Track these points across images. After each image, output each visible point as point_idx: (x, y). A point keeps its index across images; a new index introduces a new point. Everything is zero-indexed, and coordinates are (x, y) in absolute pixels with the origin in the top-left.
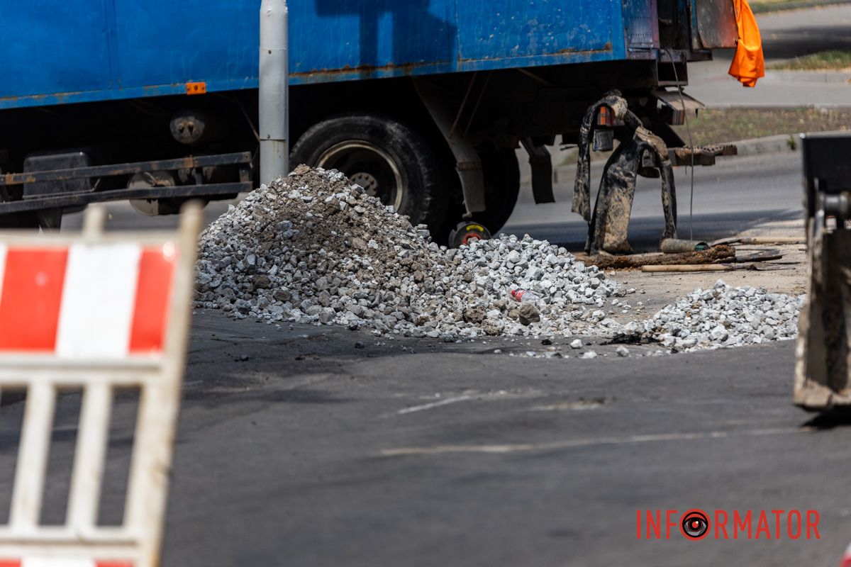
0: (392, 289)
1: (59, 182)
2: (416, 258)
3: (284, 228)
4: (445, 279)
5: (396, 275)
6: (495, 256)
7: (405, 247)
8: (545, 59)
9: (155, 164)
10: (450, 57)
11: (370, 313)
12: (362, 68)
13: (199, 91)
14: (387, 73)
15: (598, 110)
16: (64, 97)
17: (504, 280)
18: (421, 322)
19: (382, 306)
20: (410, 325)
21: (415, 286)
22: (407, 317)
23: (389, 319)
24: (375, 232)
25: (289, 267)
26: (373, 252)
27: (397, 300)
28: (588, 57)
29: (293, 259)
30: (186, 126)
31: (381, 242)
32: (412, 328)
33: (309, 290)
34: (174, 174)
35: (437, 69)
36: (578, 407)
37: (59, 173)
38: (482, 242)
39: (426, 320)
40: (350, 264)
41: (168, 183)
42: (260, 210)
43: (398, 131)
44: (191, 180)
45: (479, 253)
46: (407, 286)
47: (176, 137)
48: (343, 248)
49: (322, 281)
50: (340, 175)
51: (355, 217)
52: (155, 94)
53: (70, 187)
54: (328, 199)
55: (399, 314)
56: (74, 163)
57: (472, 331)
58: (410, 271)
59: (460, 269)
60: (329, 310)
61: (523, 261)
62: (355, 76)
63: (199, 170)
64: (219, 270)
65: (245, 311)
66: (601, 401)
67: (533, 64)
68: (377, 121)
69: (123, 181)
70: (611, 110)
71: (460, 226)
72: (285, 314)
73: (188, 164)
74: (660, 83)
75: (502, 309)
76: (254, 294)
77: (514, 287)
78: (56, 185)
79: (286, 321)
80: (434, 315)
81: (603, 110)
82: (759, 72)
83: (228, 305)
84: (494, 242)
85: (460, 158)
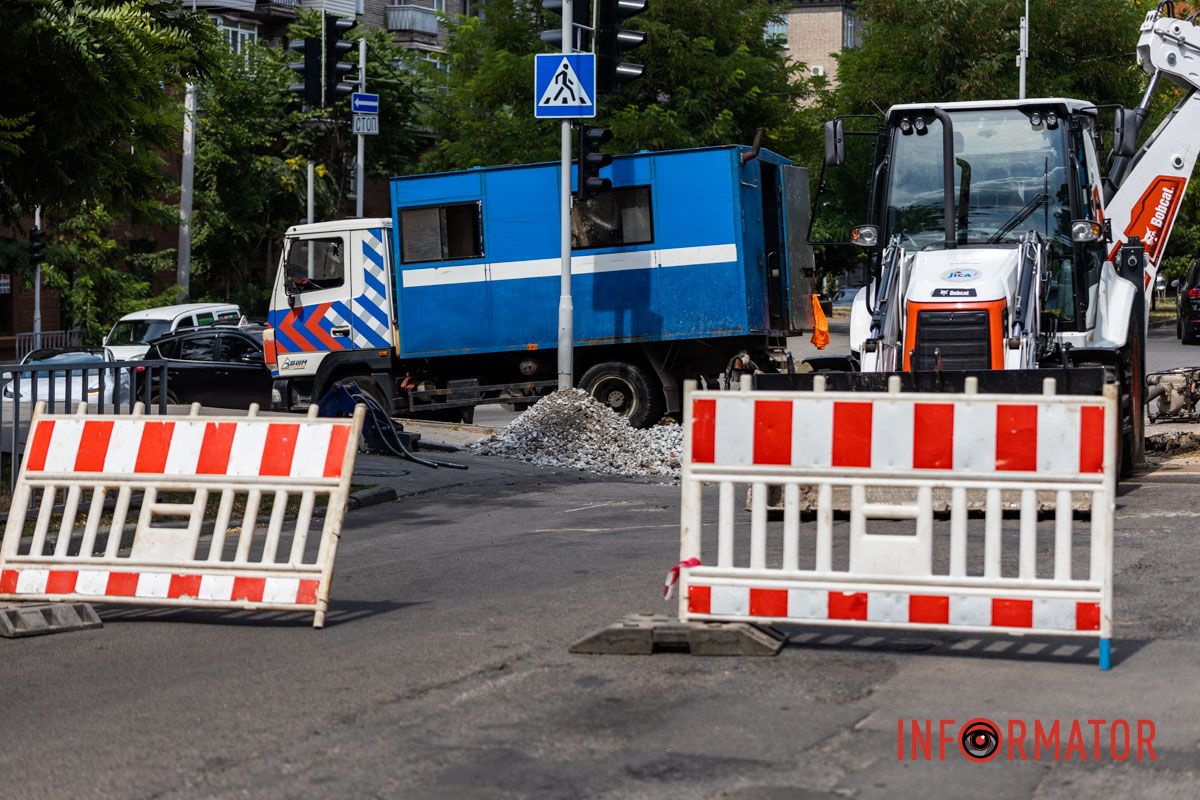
0: (605, 450)
1: (464, 394)
2: (619, 435)
3: (553, 418)
4: (634, 445)
5: (608, 443)
6: (666, 434)
7: (614, 429)
8: (708, 335)
9: (512, 385)
10: (660, 333)
11: (592, 462)
12: (615, 338)
13: (534, 349)
14: (628, 341)
15: (734, 361)
16: (466, 351)
17: (669, 446)
18: (618, 467)
19: (599, 458)
20: (612, 468)
21: (618, 449)
22: (611, 464)
23: (602, 465)
24: (599, 421)
25: (554, 438)
26: (597, 431)
27: (607, 455)
28: (729, 334)
29: (556, 434)
30: (528, 366)
31: (602, 426)
32: (614, 470)
33: (563, 450)
34: (522, 390)
35: (654, 339)
36: (652, 510)
37: (465, 389)
38: (660, 427)
39: (620, 466)
40: (585, 436)
41: (519, 395)
42: (542, 409)
43: (634, 370)
44: (530, 394)
45: (658, 432)
46: (614, 448)
47: (523, 371)
48: (582, 429)
49: (570, 445)
50: (584, 392)
51: (590, 413)
52: (512, 349)
53: (470, 397)
54: (576, 404)
55: (607, 463)
56: (472, 384)
57: (644, 472)
58: (616, 441)
59: (643, 440)
60: (571, 460)
61: (679, 437)
62: (612, 342)
63: (534, 389)
64: (519, 439)
65: (529, 460)
66: (665, 507)
67: (701, 337)
68: (623, 365)
69: (497, 393)
70: (741, 361)
71: (663, 419)
72: (549, 462)
73: (528, 385)
74: (770, 347)
75: (663, 461)
76: (535, 451)
77: (674, 450)
78: (463, 395)
79: (549, 466)
80: (626, 464)
81: (737, 361)
82: (826, 342)
83: (522, 457)
84: (667, 427)
85: (666, 384)
